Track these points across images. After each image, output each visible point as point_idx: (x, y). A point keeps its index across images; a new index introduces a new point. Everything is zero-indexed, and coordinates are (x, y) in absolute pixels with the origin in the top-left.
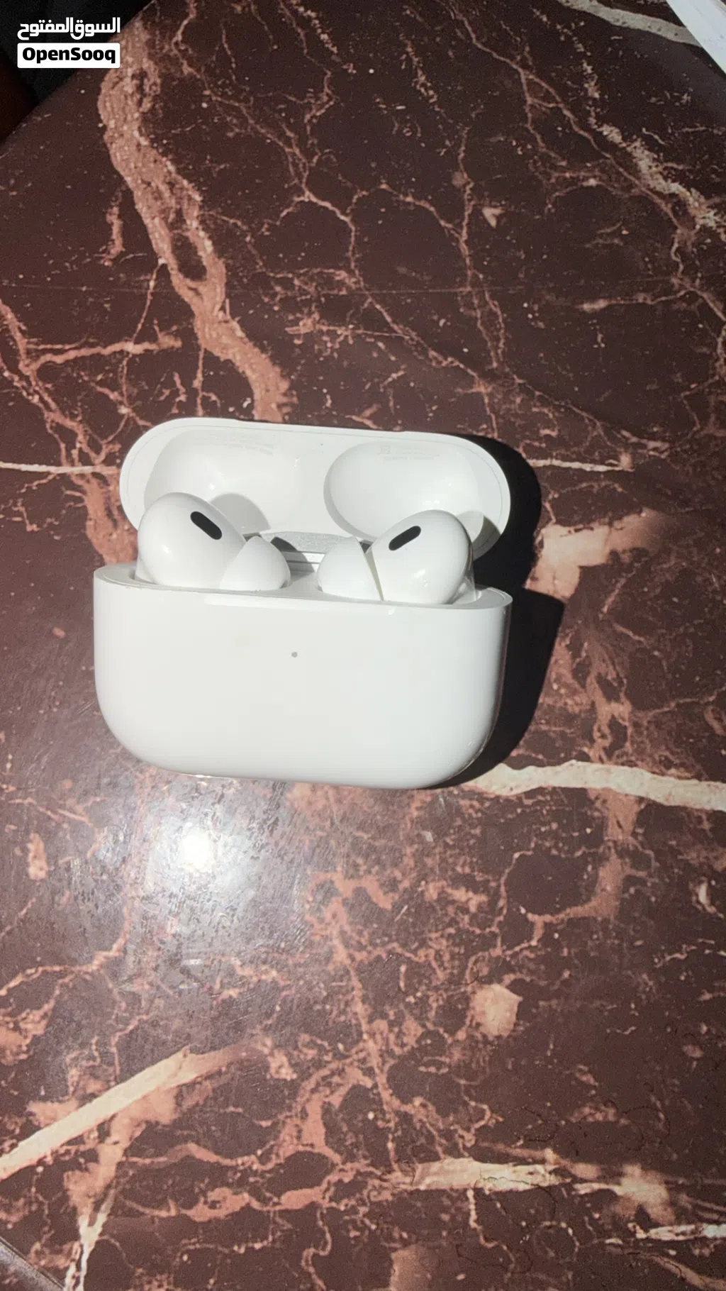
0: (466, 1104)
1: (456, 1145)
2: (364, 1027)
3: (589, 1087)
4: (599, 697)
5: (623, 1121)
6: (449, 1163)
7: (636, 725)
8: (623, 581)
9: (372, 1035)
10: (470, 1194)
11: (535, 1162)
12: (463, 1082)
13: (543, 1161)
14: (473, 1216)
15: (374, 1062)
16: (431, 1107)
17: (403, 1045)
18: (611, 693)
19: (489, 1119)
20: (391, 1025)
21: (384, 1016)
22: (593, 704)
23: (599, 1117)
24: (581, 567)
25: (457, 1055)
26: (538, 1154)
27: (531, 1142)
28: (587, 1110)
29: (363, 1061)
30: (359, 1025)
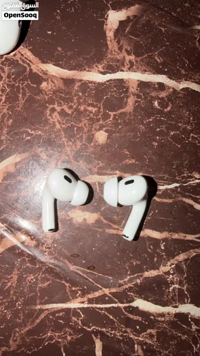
0: (95, 162)
1: (92, 172)
2: (66, 144)
3: (127, 155)
4: (126, 55)
5: (137, 162)
7: (136, 61)
8: (131, 24)
9: (68, 146)
10: (97, 184)
11: (114, 174)
12: (93, 156)
13: (116, 174)
14: (98, 189)
15: (69, 153)
16: (85, 163)
17: (76, 148)
18: (129, 53)
20: (73, 143)
21: (71, 141)
22: (124, 57)
23: (130, 162)
24: (119, 21)
25: (91, 149)
26: (115, 172)
27: (112, 169)
28: (127, 161)
29: (66, 153)
30: (64, 143)
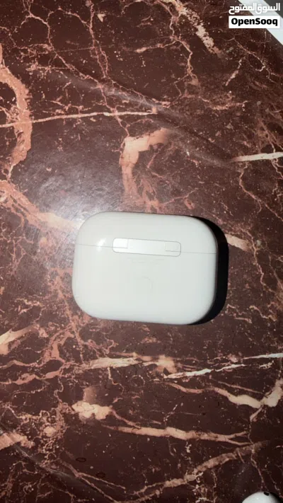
0: (105, 340)
1: (103, 354)
2: (70, 318)
3: (147, 332)
4: (147, 199)
5: (159, 342)
6: (101, 360)
7: (160, 208)
8: (154, 156)
9: (73, 320)
10: (108, 369)
11: (130, 357)
12: (104, 333)
13: (132, 357)
14: (110, 375)
15: (74, 329)
16: (94, 342)
17: (84, 323)
18: (151, 198)
19: (114, 345)
20: (79, 317)
21: (77, 314)
22: (145, 202)
23: (151, 341)
24: (140, 152)
25: (102, 325)
26: (130, 354)
27: (128, 351)
28: (146, 339)
29: (71, 329)
30: (68, 317)
